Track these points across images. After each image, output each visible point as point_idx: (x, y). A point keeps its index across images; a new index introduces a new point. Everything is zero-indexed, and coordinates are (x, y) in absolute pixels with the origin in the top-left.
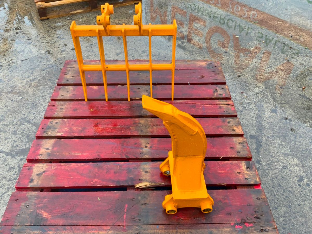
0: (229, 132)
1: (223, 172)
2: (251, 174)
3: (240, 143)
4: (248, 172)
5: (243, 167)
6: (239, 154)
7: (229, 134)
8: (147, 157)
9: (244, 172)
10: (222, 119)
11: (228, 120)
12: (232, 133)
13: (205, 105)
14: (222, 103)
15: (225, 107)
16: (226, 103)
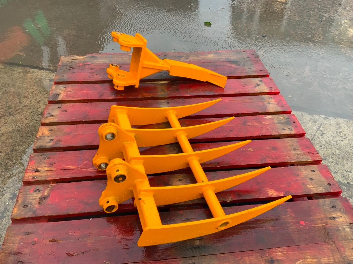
0: (59, 129)
1: (84, 92)
2: (58, 91)
3: (53, 116)
4: (61, 92)
5: (62, 95)
6: (60, 106)
7: (59, 126)
8: (162, 101)
9: (64, 92)
10: (58, 145)
11: (50, 145)
12: (55, 127)
13: (75, 167)
14: (45, 174)
15: (44, 165)
16: (37, 174)
